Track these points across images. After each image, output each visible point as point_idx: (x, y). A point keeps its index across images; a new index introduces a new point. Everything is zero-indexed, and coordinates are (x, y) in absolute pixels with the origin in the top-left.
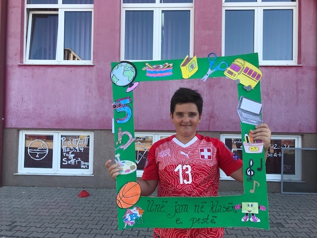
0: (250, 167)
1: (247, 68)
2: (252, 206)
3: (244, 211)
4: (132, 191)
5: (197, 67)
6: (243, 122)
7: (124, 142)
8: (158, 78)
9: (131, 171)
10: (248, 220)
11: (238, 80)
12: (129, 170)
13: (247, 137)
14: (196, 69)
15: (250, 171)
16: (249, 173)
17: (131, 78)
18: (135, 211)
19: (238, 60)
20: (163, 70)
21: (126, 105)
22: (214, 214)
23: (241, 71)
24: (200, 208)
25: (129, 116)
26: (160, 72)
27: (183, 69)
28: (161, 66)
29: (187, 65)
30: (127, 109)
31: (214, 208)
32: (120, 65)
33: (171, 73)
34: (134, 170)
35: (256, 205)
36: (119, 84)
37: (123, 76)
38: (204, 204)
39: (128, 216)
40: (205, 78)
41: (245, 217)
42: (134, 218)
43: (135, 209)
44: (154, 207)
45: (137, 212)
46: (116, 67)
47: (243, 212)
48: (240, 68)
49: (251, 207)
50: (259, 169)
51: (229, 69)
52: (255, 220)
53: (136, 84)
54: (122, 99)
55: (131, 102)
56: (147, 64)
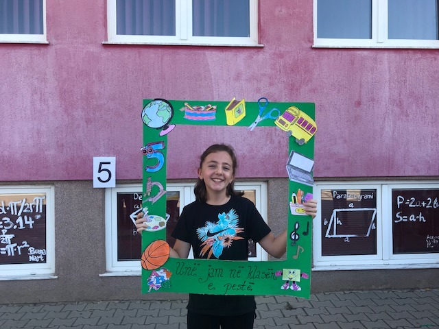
1: (302, 119)
4: (160, 251)
5: (245, 112)
6: (292, 180)
7: (153, 195)
9: (160, 228)
11: (290, 132)
12: (157, 227)
13: (294, 197)
14: (244, 115)
17: (166, 120)
18: (161, 273)
19: (292, 108)
20: (204, 112)
21: (158, 151)
23: (295, 121)
27: (228, 113)
29: (233, 110)
30: (159, 156)
32: (153, 103)
33: (214, 118)
34: (164, 227)
36: (151, 125)
37: (157, 116)
39: (153, 278)
40: (253, 126)
42: (161, 281)
44: (184, 270)
45: (164, 275)
46: (149, 105)
48: (293, 118)
51: (281, 117)
53: (171, 127)
54: (153, 144)
55: (165, 147)
56: (186, 104)
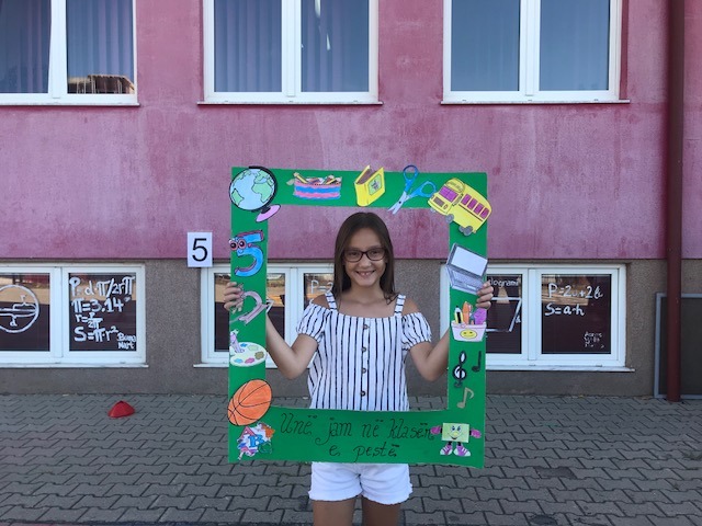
0: (461, 363)
1: (468, 197)
2: (459, 429)
3: (446, 437)
4: (256, 396)
5: (384, 187)
6: (454, 287)
7: (246, 311)
8: (315, 202)
9: (257, 362)
10: (450, 452)
11: (451, 216)
12: (252, 360)
13: (458, 313)
14: (382, 191)
15: (460, 370)
16: (458, 375)
17: (266, 198)
18: (258, 430)
19: (454, 181)
20: (323, 187)
21: (254, 244)
22: (397, 441)
23: (458, 201)
24: (372, 430)
25: (258, 266)
26: (319, 190)
27: (359, 188)
28: (321, 179)
29: (367, 183)
30: (254, 252)
31: (396, 431)
32: (247, 172)
33: (338, 195)
34: (262, 360)
35: (465, 428)
36: (243, 205)
37: (251, 191)
38: (378, 423)
39: (246, 439)
40: (396, 207)
41: (446, 448)
42: (257, 443)
43: (259, 427)
44: (293, 425)
45: (263, 433)
46: (241, 176)
47: (444, 439)
48: (456, 195)
49: (457, 433)
50: (475, 369)
51: (437, 195)
52: (463, 453)
53: (274, 209)
54: (246, 234)
55: (263, 240)
56: (296, 174)
